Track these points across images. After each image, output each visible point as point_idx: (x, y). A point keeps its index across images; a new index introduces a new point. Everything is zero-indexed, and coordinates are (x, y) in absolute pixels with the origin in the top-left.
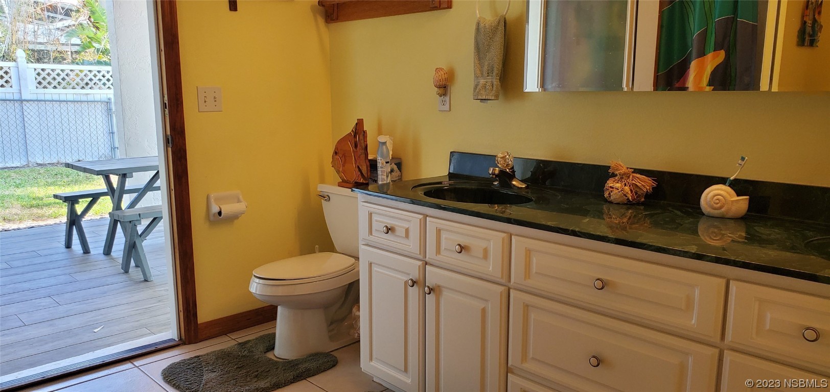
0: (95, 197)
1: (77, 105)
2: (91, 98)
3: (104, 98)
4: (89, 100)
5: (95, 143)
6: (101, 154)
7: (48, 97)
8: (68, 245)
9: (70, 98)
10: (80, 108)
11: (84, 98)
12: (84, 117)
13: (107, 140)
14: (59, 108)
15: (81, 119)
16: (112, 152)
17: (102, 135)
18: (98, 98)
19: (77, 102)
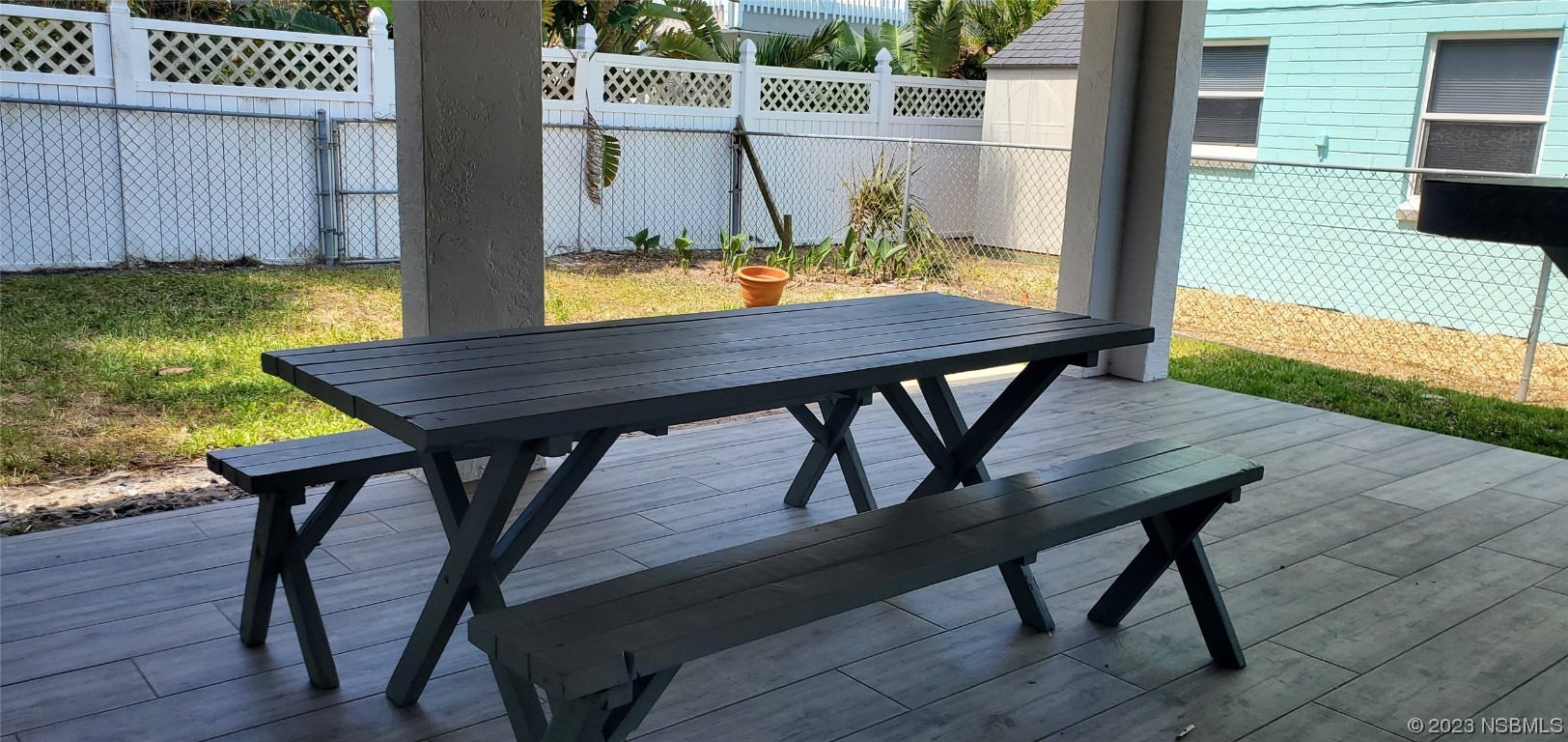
0: (347, 478)
1: (247, 125)
2: (277, 109)
3: (309, 110)
4: (273, 113)
5: (283, 217)
6: (295, 243)
7: (179, 103)
8: (254, 636)
9: (230, 106)
10: (251, 132)
11: (261, 108)
12: (259, 153)
13: (309, 212)
14: (202, 130)
15: (252, 159)
16: (320, 240)
17: (299, 199)
18: (292, 110)
19: (246, 116)
